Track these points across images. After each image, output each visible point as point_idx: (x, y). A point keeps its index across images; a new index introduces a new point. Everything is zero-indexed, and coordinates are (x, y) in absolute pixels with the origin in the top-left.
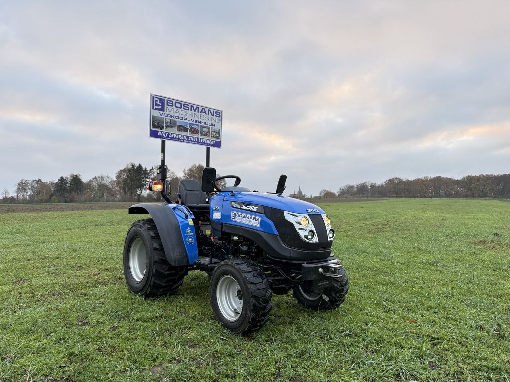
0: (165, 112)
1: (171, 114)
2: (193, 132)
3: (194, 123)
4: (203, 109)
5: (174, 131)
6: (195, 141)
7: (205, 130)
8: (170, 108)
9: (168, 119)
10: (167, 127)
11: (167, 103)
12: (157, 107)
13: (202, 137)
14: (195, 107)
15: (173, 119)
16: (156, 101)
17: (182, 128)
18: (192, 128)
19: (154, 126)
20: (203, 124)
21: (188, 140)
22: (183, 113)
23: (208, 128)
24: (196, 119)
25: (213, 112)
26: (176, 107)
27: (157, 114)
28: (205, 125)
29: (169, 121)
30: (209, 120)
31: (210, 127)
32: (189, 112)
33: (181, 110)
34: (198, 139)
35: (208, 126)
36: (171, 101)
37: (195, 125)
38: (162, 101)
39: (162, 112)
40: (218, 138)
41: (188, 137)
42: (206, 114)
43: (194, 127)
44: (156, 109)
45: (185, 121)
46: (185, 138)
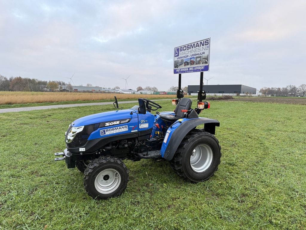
0: (179, 56)
1: (182, 56)
2: (191, 64)
3: (192, 57)
4: (197, 43)
5: (182, 67)
6: (193, 70)
7: (198, 59)
8: (181, 52)
9: (180, 60)
10: (180, 65)
11: (180, 49)
12: (176, 55)
13: (197, 66)
14: (193, 44)
15: (182, 59)
16: (176, 51)
17: (187, 63)
18: (191, 61)
19: (175, 67)
20: (197, 56)
21: (189, 71)
22: (187, 52)
23: (200, 57)
24: (194, 53)
25: (204, 42)
26: (184, 50)
27: (176, 59)
28: (198, 56)
29: (181, 61)
30: (201, 50)
31: (201, 55)
32: (189, 50)
33: (186, 51)
34: (194, 67)
35: (200, 55)
36: (181, 48)
37: (192, 58)
38: (178, 49)
39: (178, 57)
40: (206, 63)
41: (189, 68)
42: (199, 47)
43: (192, 60)
44: (176, 56)
45: (188, 58)
46: (187, 69)
